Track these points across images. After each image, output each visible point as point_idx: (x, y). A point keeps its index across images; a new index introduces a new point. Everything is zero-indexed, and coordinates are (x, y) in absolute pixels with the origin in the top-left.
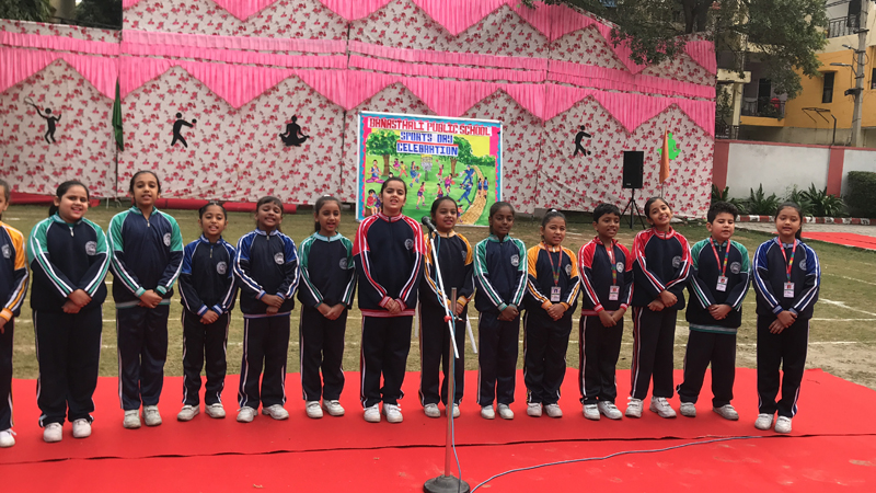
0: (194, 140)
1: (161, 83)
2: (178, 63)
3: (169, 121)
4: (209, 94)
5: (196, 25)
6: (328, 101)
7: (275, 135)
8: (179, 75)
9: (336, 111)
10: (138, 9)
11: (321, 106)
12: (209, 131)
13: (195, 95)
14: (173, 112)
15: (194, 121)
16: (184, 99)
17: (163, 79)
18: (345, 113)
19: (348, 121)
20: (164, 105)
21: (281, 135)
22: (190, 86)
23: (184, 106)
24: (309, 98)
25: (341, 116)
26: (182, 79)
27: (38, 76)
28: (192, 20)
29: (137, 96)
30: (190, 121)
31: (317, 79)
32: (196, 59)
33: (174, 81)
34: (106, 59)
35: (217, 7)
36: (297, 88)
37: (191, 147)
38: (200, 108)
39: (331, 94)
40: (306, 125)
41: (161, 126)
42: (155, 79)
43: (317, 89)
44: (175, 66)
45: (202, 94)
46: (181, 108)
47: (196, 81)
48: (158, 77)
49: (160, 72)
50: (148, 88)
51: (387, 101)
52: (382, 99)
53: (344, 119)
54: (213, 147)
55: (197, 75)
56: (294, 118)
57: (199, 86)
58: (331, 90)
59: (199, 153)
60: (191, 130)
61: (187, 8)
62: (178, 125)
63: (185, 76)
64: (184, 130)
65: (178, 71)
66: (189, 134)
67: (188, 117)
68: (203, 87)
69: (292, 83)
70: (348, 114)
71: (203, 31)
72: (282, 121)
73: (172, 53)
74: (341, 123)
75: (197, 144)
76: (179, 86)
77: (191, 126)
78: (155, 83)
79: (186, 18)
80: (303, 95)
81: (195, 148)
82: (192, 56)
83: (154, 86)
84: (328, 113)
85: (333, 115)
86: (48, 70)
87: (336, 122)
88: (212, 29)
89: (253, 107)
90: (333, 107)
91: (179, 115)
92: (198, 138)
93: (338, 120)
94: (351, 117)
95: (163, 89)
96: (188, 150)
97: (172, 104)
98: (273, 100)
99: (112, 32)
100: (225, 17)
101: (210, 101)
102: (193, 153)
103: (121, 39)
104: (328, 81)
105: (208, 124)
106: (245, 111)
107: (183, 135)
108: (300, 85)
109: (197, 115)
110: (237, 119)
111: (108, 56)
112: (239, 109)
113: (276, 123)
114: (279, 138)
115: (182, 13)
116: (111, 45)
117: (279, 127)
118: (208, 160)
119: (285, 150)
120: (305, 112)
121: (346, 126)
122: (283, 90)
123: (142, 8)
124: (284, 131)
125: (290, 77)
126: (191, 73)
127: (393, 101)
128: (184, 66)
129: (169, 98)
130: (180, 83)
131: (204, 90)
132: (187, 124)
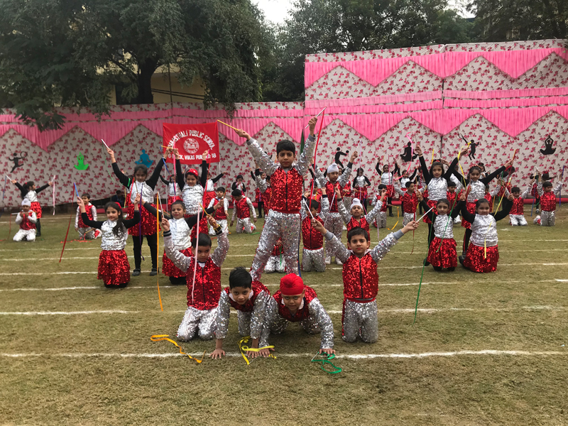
1: (328, 131)
2: (337, 117)
3: (332, 153)
4: (356, 134)
5: (347, 93)
6: (431, 131)
7: (397, 156)
8: (338, 125)
9: (436, 137)
10: (313, 87)
11: (426, 134)
13: (347, 135)
14: (335, 147)
15: (347, 152)
16: (342, 139)
17: (329, 128)
18: (442, 137)
19: (444, 142)
20: (330, 144)
21: (401, 155)
22: (345, 131)
23: (341, 143)
24: (418, 130)
25: (439, 139)
26: (340, 127)
27: (259, 134)
28: (345, 89)
30: (345, 152)
31: (424, 117)
32: (348, 113)
33: (335, 128)
34: (296, 119)
35: (360, 80)
36: (410, 125)
38: (350, 143)
39: (433, 126)
41: (328, 157)
42: (324, 128)
43: (423, 123)
44: (336, 119)
45: (352, 134)
46: (340, 145)
47: (348, 127)
48: (326, 127)
49: (327, 124)
51: (470, 127)
52: (467, 126)
53: (441, 141)
55: (348, 124)
56: (409, 144)
57: (350, 130)
58: (433, 123)
60: (345, 158)
61: (342, 83)
62: (338, 155)
63: (341, 125)
64: (341, 158)
65: (337, 122)
66: (344, 160)
67: (344, 150)
68: (352, 130)
69: (407, 122)
70: (444, 137)
71: (352, 96)
72: (401, 147)
73: (333, 111)
74: (439, 144)
76: (338, 131)
77: (345, 155)
78: (324, 131)
79: (341, 89)
80: (414, 129)
82: (345, 112)
83: (323, 133)
84: (431, 138)
85: (434, 139)
86: (265, 129)
87: (436, 144)
88: (357, 94)
89: (383, 139)
90: (434, 134)
91: (338, 149)
93: (438, 142)
94: (446, 140)
95: (329, 134)
97: (334, 142)
98: (395, 133)
99: (299, 103)
100: (364, 85)
101: (356, 138)
103: (304, 107)
104: (431, 117)
106: (378, 142)
107: (341, 161)
108: (412, 122)
109: (349, 148)
110: (373, 148)
111: (297, 117)
112: (374, 141)
113: (398, 148)
114: (400, 158)
115: (339, 86)
116: (300, 111)
117: (400, 150)
119: (403, 164)
120: (416, 139)
121: (443, 145)
122: (401, 126)
123: (315, 86)
124: (403, 153)
125: (406, 118)
126: (345, 122)
127: (474, 126)
128: (341, 119)
129: (332, 139)
130: (339, 129)
131: (353, 132)
132: (343, 154)
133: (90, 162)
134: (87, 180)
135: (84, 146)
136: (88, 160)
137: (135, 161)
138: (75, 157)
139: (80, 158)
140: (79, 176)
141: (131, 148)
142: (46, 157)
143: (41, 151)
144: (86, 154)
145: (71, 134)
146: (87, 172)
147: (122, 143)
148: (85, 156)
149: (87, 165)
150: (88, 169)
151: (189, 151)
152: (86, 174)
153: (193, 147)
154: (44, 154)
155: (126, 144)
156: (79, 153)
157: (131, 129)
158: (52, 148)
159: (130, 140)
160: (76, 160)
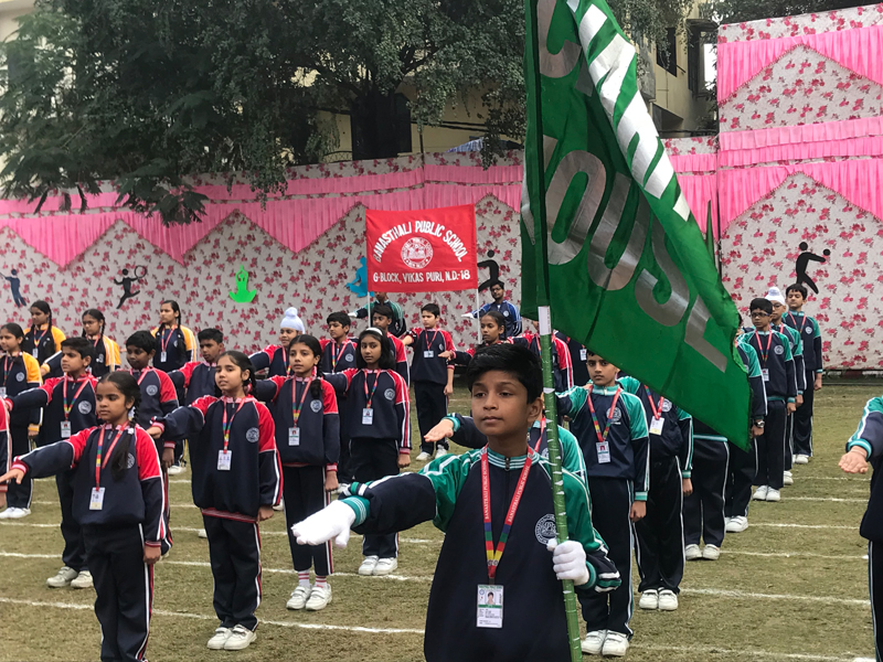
0: (827, 281)
1: (775, 202)
2: (799, 168)
3: (789, 257)
4: (848, 209)
5: (823, 109)
8: (801, 187)
10: (736, 101)
12: (849, 265)
13: (826, 212)
14: (794, 242)
15: (827, 252)
16: (807, 221)
17: (778, 195)
20: (782, 234)
22: (819, 201)
23: (810, 231)
26: (805, 191)
28: (816, 101)
29: (743, 224)
30: (820, 253)
32: (825, 158)
33: (793, 196)
34: (698, 178)
35: (852, 76)
37: (823, 293)
38: (834, 232)
41: (778, 265)
42: (767, 197)
44: (795, 174)
45: (836, 210)
46: (807, 235)
47: (827, 192)
48: (771, 194)
49: (773, 185)
50: (757, 211)
54: (857, 290)
55: (827, 183)
57: (831, 198)
59: (837, 300)
60: (822, 267)
61: (806, 86)
62: (803, 259)
63: (810, 187)
64: (812, 267)
65: (800, 181)
66: (819, 272)
67: (817, 247)
68: (838, 198)
71: (835, 116)
73: (790, 155)
75: (832, 287)
76: (801, 202)
77: (822, 260)
78: (767, 202)
79: (806, 101)
81: (828, 294)
83: (765, 207)
88: (847, 111)
91: (803, 246)
92: (834, 277)
95: (779, 209)
96: (819, 297)
97: (793, 230)
99: (705, 139)
100: (865, 89)
101: (849, 219)
102: (826, 301)
103: (718, 148)
105: (848, 254)
107: (811, 275)
109: (831, 242)
111: (701, 173)
115: (799, 94)
116: (706, 159)
118: (850, 310)
123: (742, 97)
126: (818, 180)
128: (808, 172)
129: (787, 222)
130: (804, 197)
131: (840, 204)
132: (815, 258)
133: (259, 286)
134: (252, 325)
135: (249, 252)
136: (256, 281)
137: (346, 282)
138: (232, 275)
139: (241, 277)
140: (238, 315)
141: (340, 254)
142: (181, 276)
143: (172, 263)
144: (252, 270)
145: (225, 227)
146: (253, 306)
147: (323, 245)
148: (250, 274)
149: (254, 292)
150: (255, 299)
151: (411, 265)
152: (252, 310)
153: (421, 254)
154: (178, 269)
155: (331, 246)
156: (241, 268)
157: (340, 215)
158: (190, 257)
159: (338, 238)
160: (233, 282)
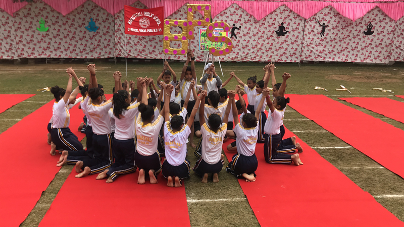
0: (240, 35)
1: (227, 11)
4: (247, 15)
6: (298, 15)
7: (273, 31)
8: (235, 7)
9: (301, 20)
11: (295, 18)
12: (246, 31)
13: (241, 15)
15: (240, 27)
16: (237, 18)
17: (228, 9)
18: (305, 20)
19: (306, 24)
20: (228, 21)
21: (276, 31)
22: (239, 12)
24: (289, 14)
25: (303, 21)
26: (236, 9)
27: (178, 11)
29: (218, 17)
30: (238, 27)
31: (294, 6)
33: (233, 10)
34: (206, 2)
36: (284, 10)
37: (238, 38)
38: (243, 21)
39: (300, 12)
40: (287, 27)
42: (225, 10)
43: (293, 10)
44: (234, 3)
45: (244, 15)
46: (235, 22)
47: (242, 10)
48: (226, 9)
49: (227, 6)
50: (222, 14)
51: (324, 14)
52: (322, 13)
53: (304, 23)
54: (247, 38)
55: (243, 7)
56: (282, 24)
57: (243, 11)
58: (300, 10)
59: (241, 41)
60: (238, 31)
62: (233, 29)
63: (237, 8)
64: (236, 31)
65: (235, 6)
66: (238, 33)
67: (238, 25)
68: (245, 12)
69: (282, 8)
70: (307, 21)
72: (277, 25)
74: (303, 25)
75: (241, 37)
76: (235, 12)
77: (239, 29)
78: (225, 11)
80: (287, 13)
81: (240, 39)
83: (224, 12)
84: (297, 21)
85: (300, 22)
86: (183, 8)
87: (301, 25)
89: (265, 19)
90: (300, 18)
91: (234, 25)
92: (241, 34)
93: (302, 24)
94: (308, 22)
95: (228, 14)
96: (237, 40)
97: (232, 20)
98: (274, 16)
101: (247, 18)
102: (239, 41)
104: (299, 6)
105: (246, 28)
106: (261, 22)
107: (235, 33)
108: (286, 9)
109: (242, 24)
110: (258, 25)
112: (259, 21)
113: (274, 26)
114: (275, 33)
117: (275, 28)
118: (245, 43)
119: (277, 38)
120: (287, 21)
121: (305, 26)
122: (278, 11)
124: (277, 29)
125: (282, 5)
126: (240, 6)
127: (326, 14)
128: (237, 3)
129: (230, 17)
130: (235, 10)
131: (245, 13)
132: (237, 28)
133: (49, 26)
134: (47, 39)
135: (44, 13)
136: (48, 24)
137: (85, 26)
138: (38, 21)
139: (42, 22)
140: (41, 36)
141: (82, 16)
142: (12, 21)
143: (8, 16)
144: (46, 20)
146: (47, 33)
147: (75, 13)
148: (45, 21)
149: (47, 28)
150: (48, 30)
151: (142, 26)
152: (47, 34)
153: (146, 23)
154: (11, 18)
155: (78, 13)
156: (42, 19)
157: (82, 3)
158: (17, 14)
159: (81, 11)
160: (38, 24)
